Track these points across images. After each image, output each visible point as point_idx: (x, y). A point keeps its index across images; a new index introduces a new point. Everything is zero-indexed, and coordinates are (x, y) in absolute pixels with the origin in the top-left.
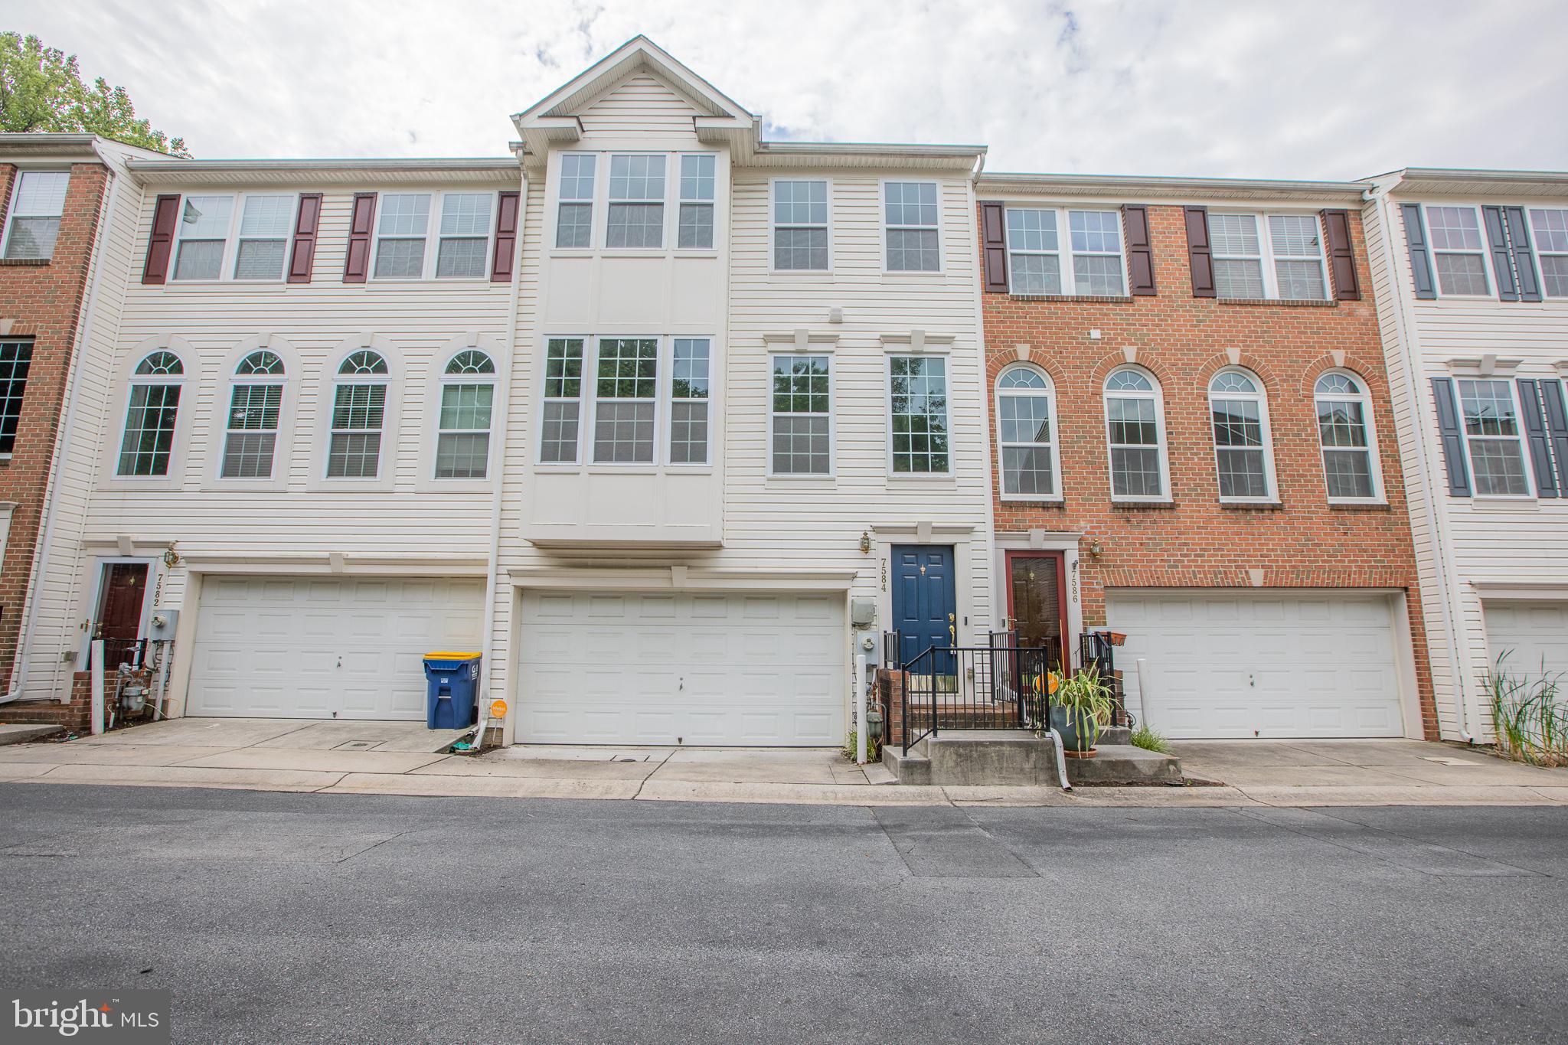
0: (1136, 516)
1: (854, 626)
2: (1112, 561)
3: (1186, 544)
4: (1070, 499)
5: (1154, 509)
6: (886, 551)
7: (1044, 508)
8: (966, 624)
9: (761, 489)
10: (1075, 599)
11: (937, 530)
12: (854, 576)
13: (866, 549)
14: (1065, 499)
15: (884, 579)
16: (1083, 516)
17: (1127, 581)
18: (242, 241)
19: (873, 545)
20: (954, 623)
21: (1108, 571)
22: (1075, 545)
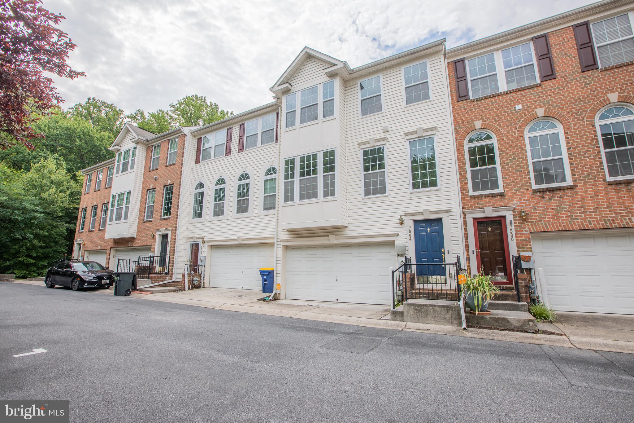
0: (548, 195)
1: (398, 255)
2: (534, 219)
3: (583, 206)
4: (507, 191)
5: (560, 190)
6: (412, 224)
7: (492, 196)
8: (448, 253)
9: (360, 203)
10: (512, 239)
11: (432, 212)
12: (398, 235)
13: (402, 223)
14: (504, 191)
15: (410, 235)
16: (515, 198)
17: (544, 228)
18: (215, 146)
19: (405, 221)
20: (444, 253)
21: (531, 225)
22: (511, 212)
